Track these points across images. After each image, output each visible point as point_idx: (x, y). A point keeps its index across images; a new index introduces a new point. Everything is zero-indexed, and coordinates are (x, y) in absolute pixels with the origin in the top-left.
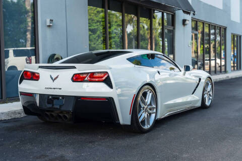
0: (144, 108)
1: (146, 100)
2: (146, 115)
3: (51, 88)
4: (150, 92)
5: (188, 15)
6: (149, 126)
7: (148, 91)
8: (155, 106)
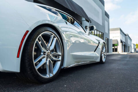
0: (44, 53)
1: (49, 45)
4: (54, 37)
6: (52, 75)
7: (52, 34)
8: (60, 54)
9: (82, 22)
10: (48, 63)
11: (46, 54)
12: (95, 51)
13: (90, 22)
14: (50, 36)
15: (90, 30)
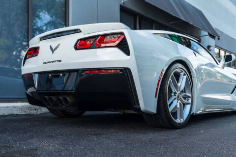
0: (175, 93)
1: (179, 84)
2: (178, 104)
3: (49, 62)
4: (184, 75)
5: (213, 39)
6: (182, 120)
7: (182, 72)
8: (190, 95)
9: (200, 39)
10: (178, 106)
11: (177, 95)
12: (232, 93)
13: (216, 38)
14: (180, 73)
15: (226, 62)
